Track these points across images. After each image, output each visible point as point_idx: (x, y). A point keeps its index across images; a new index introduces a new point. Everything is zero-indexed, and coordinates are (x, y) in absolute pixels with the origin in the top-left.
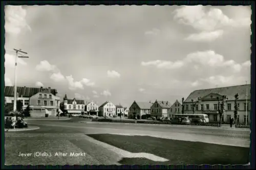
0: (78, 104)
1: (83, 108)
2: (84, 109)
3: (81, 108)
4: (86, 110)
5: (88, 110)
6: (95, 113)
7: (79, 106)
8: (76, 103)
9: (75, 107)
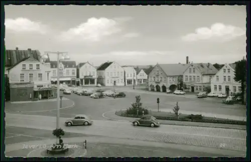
0: (65, 67)
1: (73, 73)
2: (76, 75)
3: (71, 74)
4: (78, 76)
5: (81, 77)
6: (92, 81)
7: (68, 72)
8: (63, 66)
9: (61, 73)
